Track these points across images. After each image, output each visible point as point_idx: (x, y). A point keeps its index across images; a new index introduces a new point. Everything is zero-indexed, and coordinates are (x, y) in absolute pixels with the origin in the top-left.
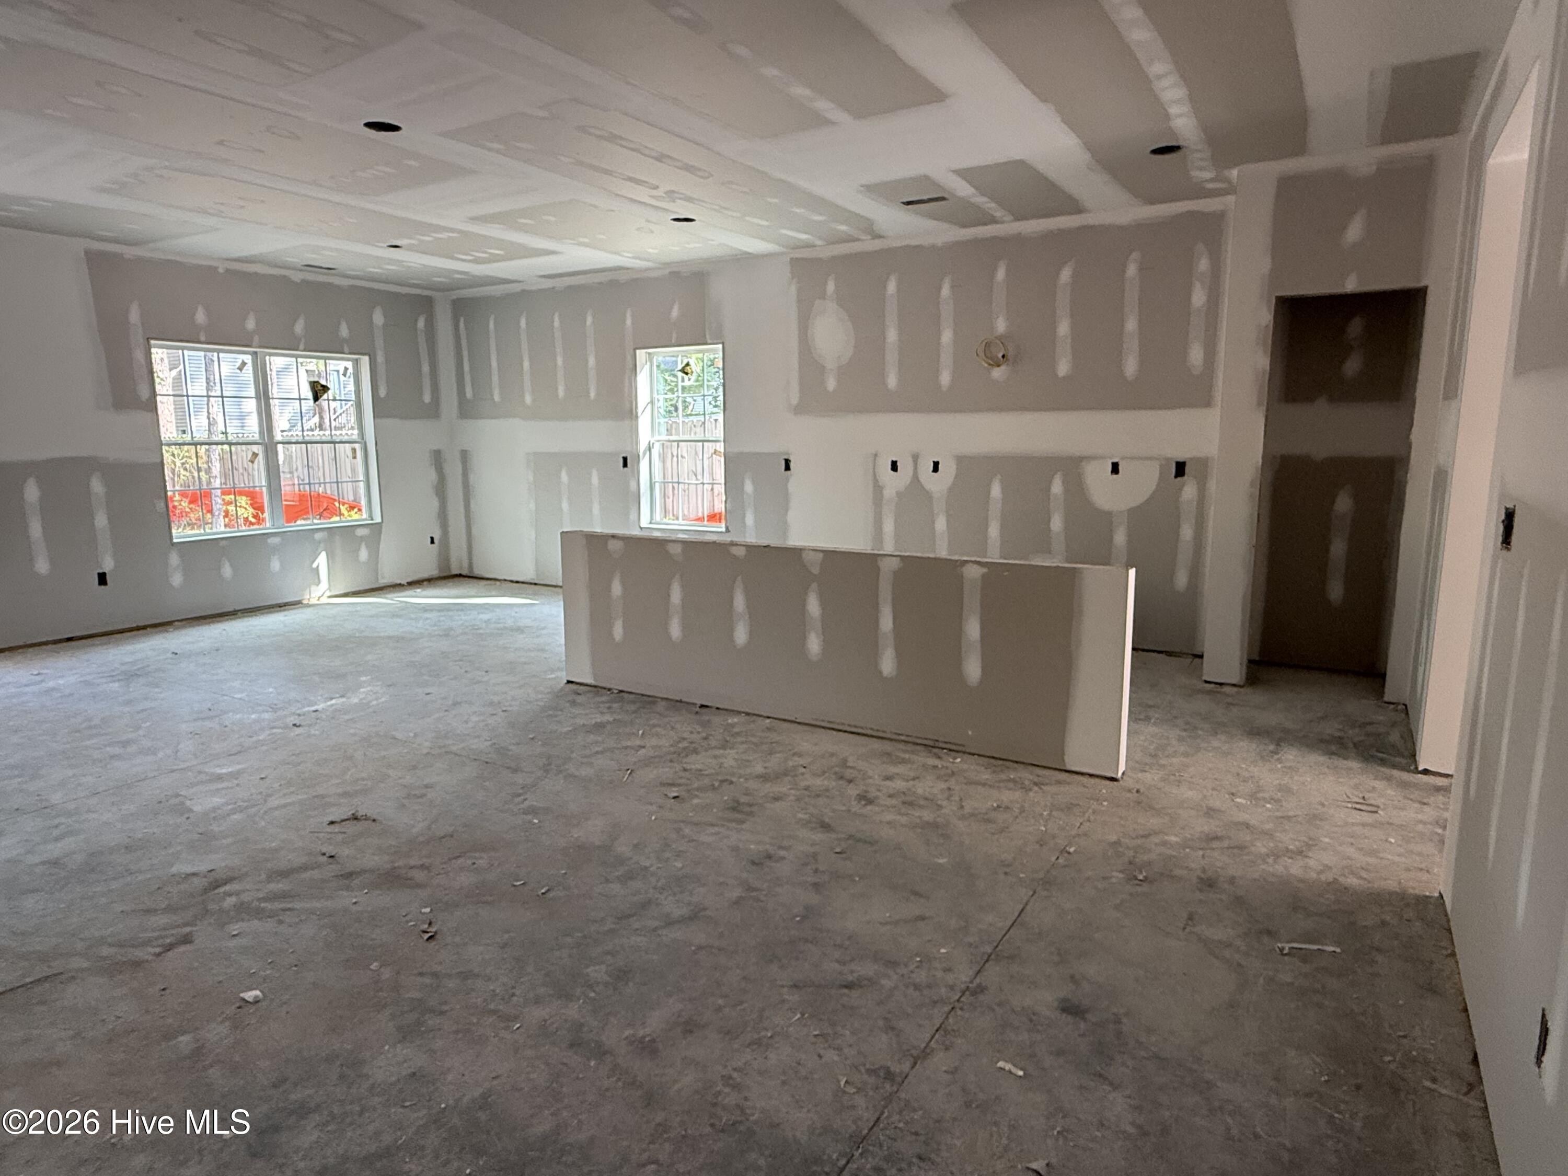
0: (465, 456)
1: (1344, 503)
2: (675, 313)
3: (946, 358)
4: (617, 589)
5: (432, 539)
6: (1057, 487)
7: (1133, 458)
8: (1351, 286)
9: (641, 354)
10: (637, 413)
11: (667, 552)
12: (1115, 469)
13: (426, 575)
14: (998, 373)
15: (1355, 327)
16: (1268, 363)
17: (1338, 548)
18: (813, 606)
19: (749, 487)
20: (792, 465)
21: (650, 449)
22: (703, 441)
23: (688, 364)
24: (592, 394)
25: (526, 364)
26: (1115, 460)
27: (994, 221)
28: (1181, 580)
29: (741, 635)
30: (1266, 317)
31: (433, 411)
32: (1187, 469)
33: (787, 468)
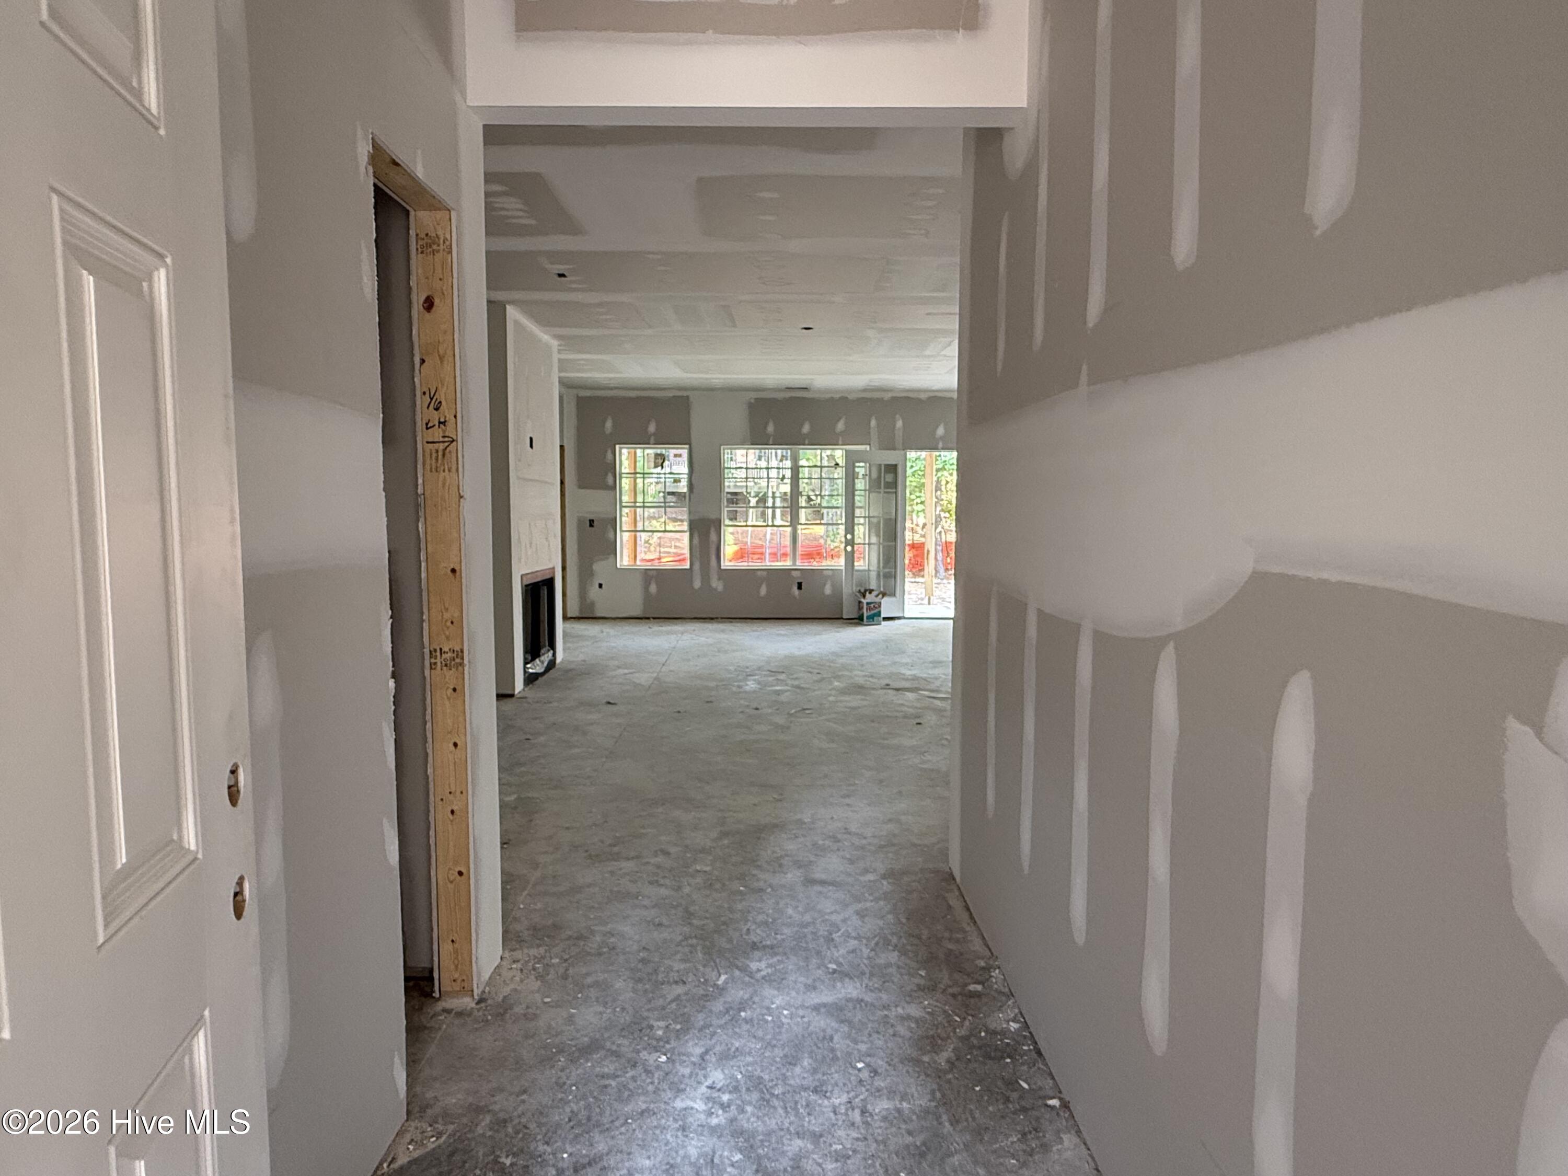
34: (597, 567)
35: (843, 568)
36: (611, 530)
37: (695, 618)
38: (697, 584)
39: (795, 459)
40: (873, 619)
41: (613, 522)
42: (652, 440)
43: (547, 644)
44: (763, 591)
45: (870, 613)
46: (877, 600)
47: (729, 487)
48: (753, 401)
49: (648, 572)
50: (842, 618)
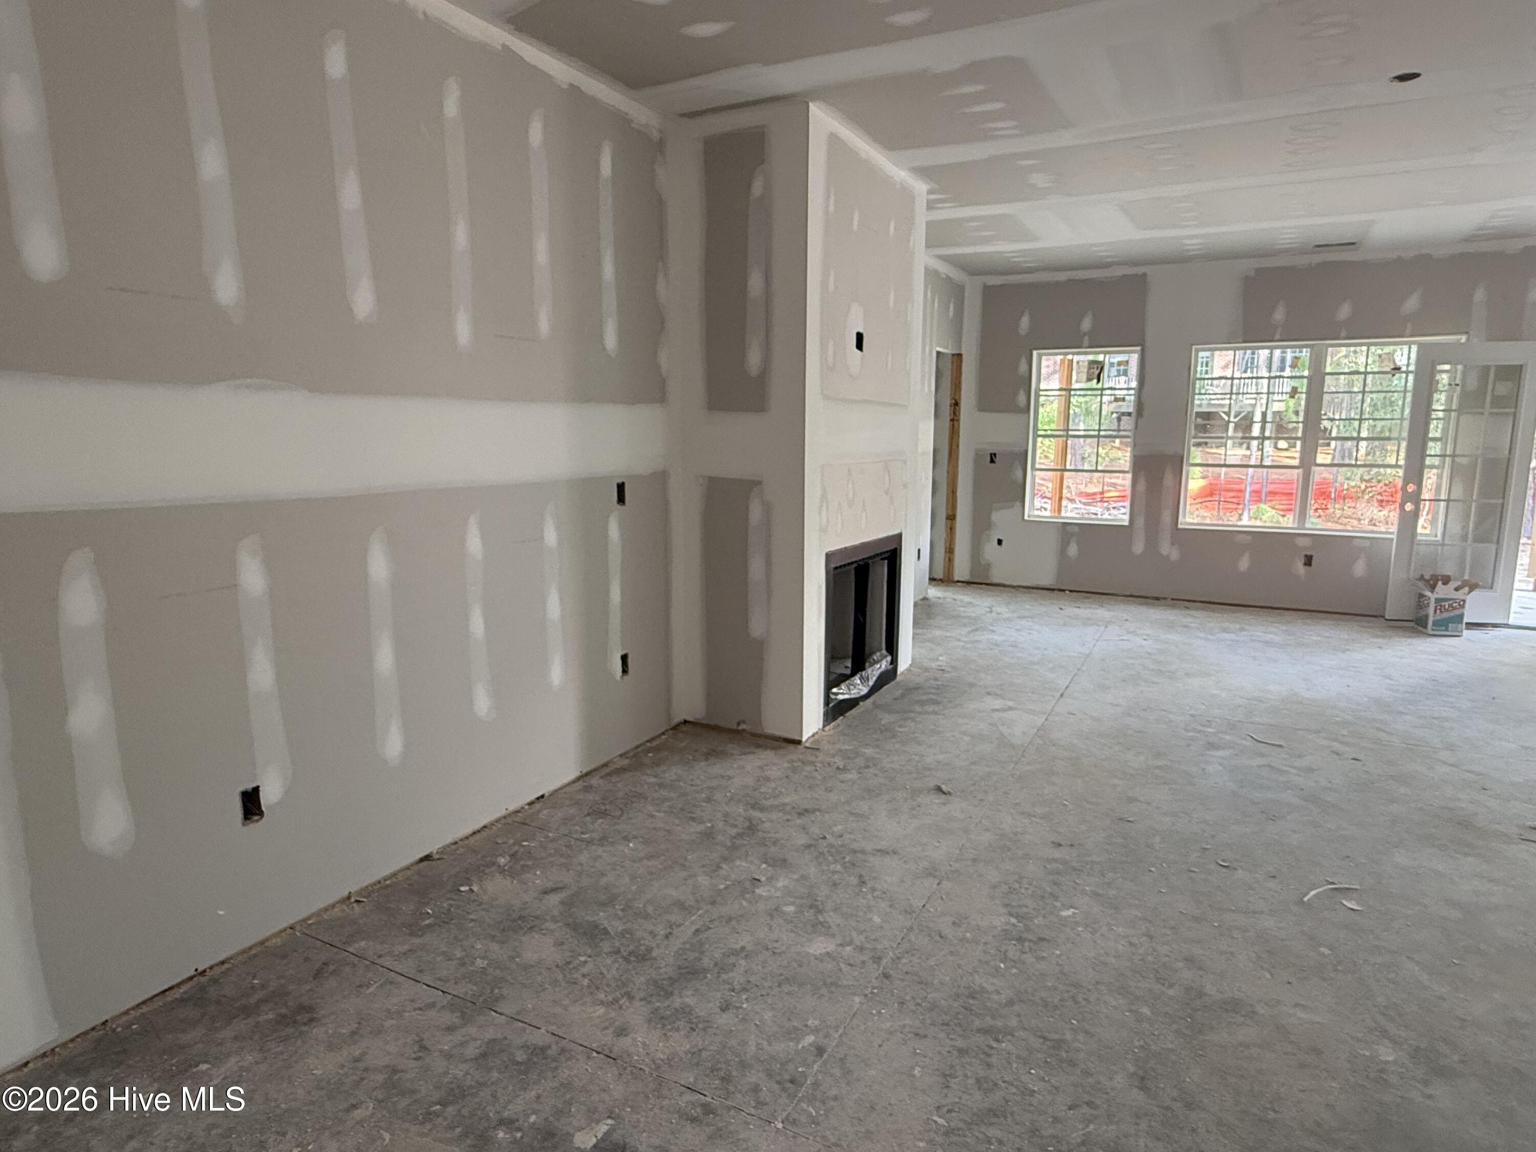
34: (996, 516)
35: (1394, 537)
36: (1019, 467)
37: (1131, 596)
38: (1139, 547)
39: (1317, 363)
40: (1445, 626)
41: (1023, 457)
42: (1086, 341)
43: (884, 646)
44: (1244, 564)
45: (1439, 616)
46: (1458, 595)
47: (1200, 406)
48: (1252, 273)
49: (1068, 528)
50: (1383, 617)
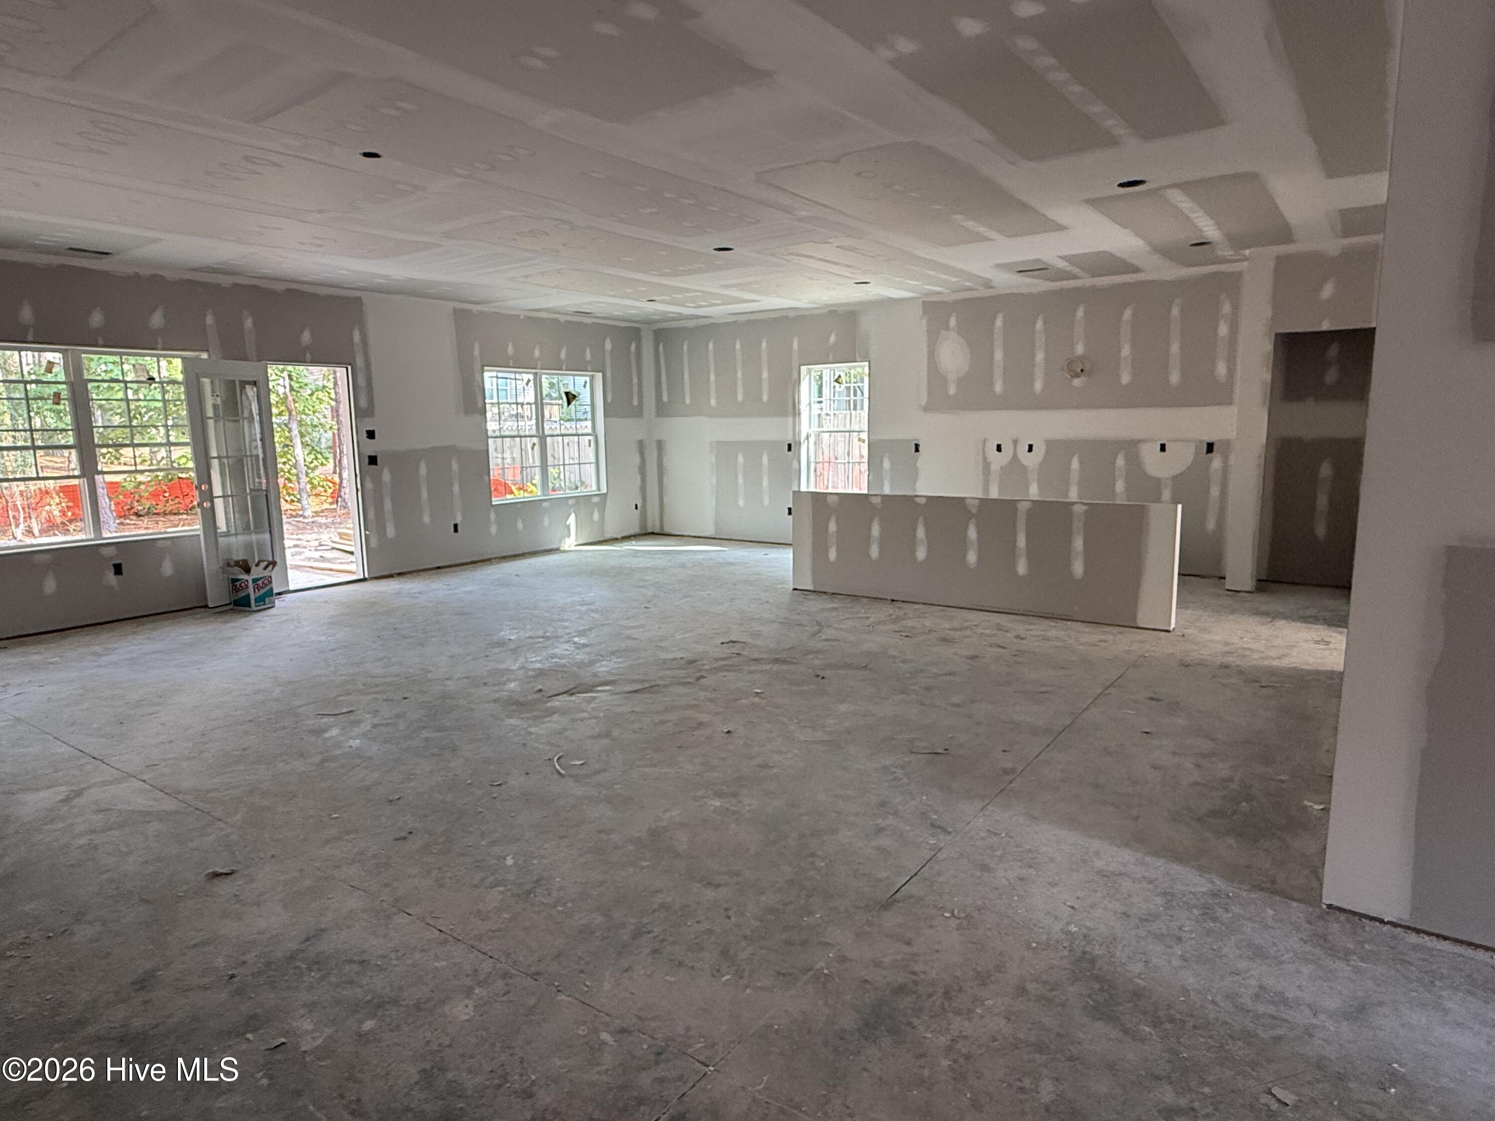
0: (660, 445)
1: (1326, 470)
2: (832, 339)
3: (1039, 373)
4: (833, 526)
5: (636, 506)
6: (1120, 461)
7: (1176, 441)
8: (1325, 326)
9: (804, 369)
10: (799, 410)
11: (871, 503)
12: (1163, 448)
13: (631, 532)
14: (1077, 382)
15: (1333, 351)
16: (1270, 376)
17: (1322, 501)
18: (972, 533)
19: (887, 464)
20: (920, 449)
21: (807, 438)
22: (849, 432)
23: (840, 376)
24: (765, 398)
25: (712, 377)
26: (1162, 442)
27: (1075, 277)
28: (1211, 525)
29: (921, 554)
30: (1268, 346)
31: (638, 412)
32: (1215, 448)
33: (917, 450)
35: (201, 533)
40: (264, 601)
44: (50, 586)
45: (258, 594)
46: (266, 573)
50: (206, 606)
